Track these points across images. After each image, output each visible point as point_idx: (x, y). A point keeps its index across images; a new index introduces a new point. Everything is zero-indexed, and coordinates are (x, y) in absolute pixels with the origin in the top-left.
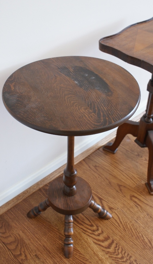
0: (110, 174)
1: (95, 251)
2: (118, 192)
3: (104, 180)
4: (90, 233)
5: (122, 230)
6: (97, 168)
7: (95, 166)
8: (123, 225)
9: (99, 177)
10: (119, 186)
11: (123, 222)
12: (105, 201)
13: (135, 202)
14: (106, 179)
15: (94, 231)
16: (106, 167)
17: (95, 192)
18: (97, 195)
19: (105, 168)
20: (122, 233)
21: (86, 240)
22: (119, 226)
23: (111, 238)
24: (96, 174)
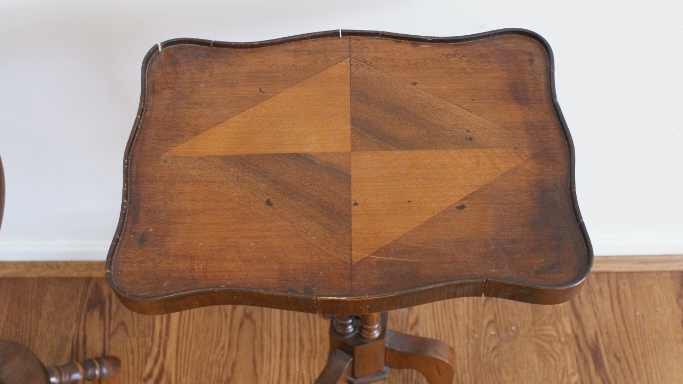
0: (254, 362)
3: (225, 364)
6: (246, 322)
7: (248, 316)
9: (223, 348)
14: (234, 364)
16: (266, 337)
17: (176, 375)
19: (262, 337)
24: (228, 334)
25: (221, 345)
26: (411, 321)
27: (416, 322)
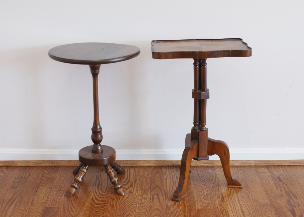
0: (161, 180)
1: (86, 201)
2: (150, 188)
3: (151, 180)
4: (97, 195)
5: (119, 203)
6: (157, 173)
8: (124, 201)
10: (157, 186)
11: (126, 200)
12: (133, 188)
13: (153, 197)
14: (154, 180)
15: (101, 195)
16: (164, 176)
18: (133, 183)
20: (116, 204)
21: (90, 195)
22: (121, 200)
23: (106, 202)
24: (151, 175)
25: (149, 177)
26: (214, 173)
27: (216, 173)
